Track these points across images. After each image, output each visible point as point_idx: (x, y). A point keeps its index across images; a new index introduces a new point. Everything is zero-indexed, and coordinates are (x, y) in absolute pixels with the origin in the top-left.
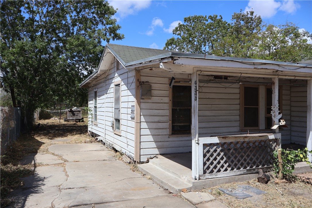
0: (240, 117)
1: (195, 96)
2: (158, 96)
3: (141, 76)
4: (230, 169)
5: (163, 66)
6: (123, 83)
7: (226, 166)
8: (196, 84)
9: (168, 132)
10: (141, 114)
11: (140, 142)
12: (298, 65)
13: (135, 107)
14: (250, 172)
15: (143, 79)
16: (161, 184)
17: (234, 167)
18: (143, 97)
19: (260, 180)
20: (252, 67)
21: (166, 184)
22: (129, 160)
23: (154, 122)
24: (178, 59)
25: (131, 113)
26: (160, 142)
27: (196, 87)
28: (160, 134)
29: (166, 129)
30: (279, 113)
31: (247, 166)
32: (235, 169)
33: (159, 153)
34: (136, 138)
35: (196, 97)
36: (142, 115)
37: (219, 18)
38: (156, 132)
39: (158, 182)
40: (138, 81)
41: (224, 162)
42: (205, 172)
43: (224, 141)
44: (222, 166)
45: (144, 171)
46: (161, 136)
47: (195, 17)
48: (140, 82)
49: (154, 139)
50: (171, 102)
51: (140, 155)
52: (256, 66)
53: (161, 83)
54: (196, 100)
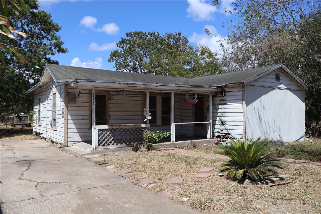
0: (142, 116)
2: (81, 102)
3: (68, 88)
4: (116, 144)
5: (73, 85)
6: (57, 93)
7: (113, 142)
8: (94, 95)
9: (88, 126)
10: (69, 114)
11: (68, 133)
12: (157, 84)
13: (64, 109)
14: (128, 146)
15: (70, 91)
16: (75, 154)
17: (118, 143)
18: (69, 103)
19: (133, 150)
20: (127, 86)
21: (77, 153)
22: (60, 146)
23: (78, 120)
24: (79, 82)
25: (62, 113)
26: (83, 133)
27: (94, 97)
28: (83, 127)
29: (87, 124)
30: (150, 112)
31: (127, 142)
32: (119, 144)
33: (81, 140)
34: (65, 130)
35: (94, 103)
37: (156, 34)
38: (79, 126)
41: (112, 140)
42: (99, 145)
43: (111, 128)
44: (111, 142)
45: (68, 150)
46: (83, 129)
47: (136, 33)
48: (67, 93)
49: (78, 131)
50: (90, 106)
51: (68, 142)
52: (129, 85)
53: (83, 93)
54: (94, 104)
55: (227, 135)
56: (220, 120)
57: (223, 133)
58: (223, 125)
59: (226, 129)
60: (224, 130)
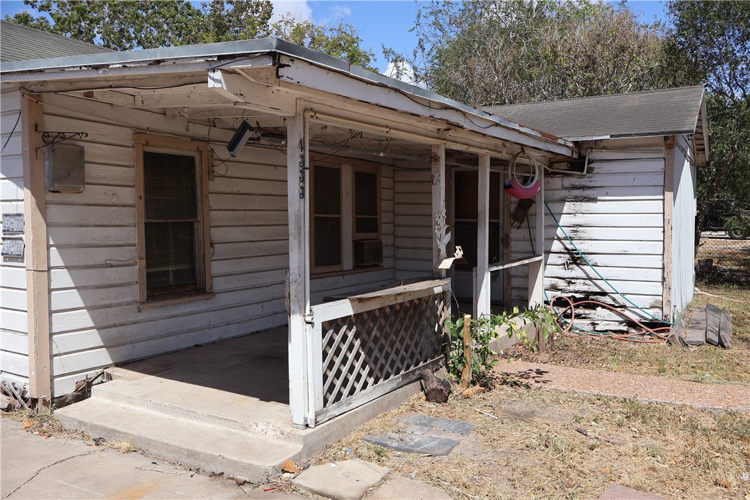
1: (302, 184)
2: (101, 182)
3: (44, 113)
4: (372, 380)
5: (223, 81)
7: (365, 373)
8: (302, 148)
9: (136, 293)
10: (51, 243)
11: (51, 335)
12: (491, 118)
13: (26, 218)
14: (407, 380)
15: (53, 125)
16: (190, 462)
17: (379, 375)
19: (431, 395)
20: (427, 112)
21: (213, 459)
23: (94, 267)
24: (288, 66)
25: (3, 239)
26: (115, 326)
27: (303, 157)
28: (114, 301)
29: (129, 284)
31: (400, 366)
32: (382, 379)
33: (113, 360)
34: (37, 323)
35: (303, 188)
36: (52, 246)
38: (101, 297)
39: (171, 456)
40: (36, 130)
41: (362, 366)
43: (361, 309)
44: (358, 377)
45: (94, 427)
46: (117, 308)
48: (42, 135)
49: (94, 321)
50: (142, 202)
51: (52, 378)
53: (110, 141)
54: (302, 196)
55: (591, 297)
56: (566, 249)
57: (577, 292)
58: (578, 265)
59: (590, 279)
60: (582, 281)
